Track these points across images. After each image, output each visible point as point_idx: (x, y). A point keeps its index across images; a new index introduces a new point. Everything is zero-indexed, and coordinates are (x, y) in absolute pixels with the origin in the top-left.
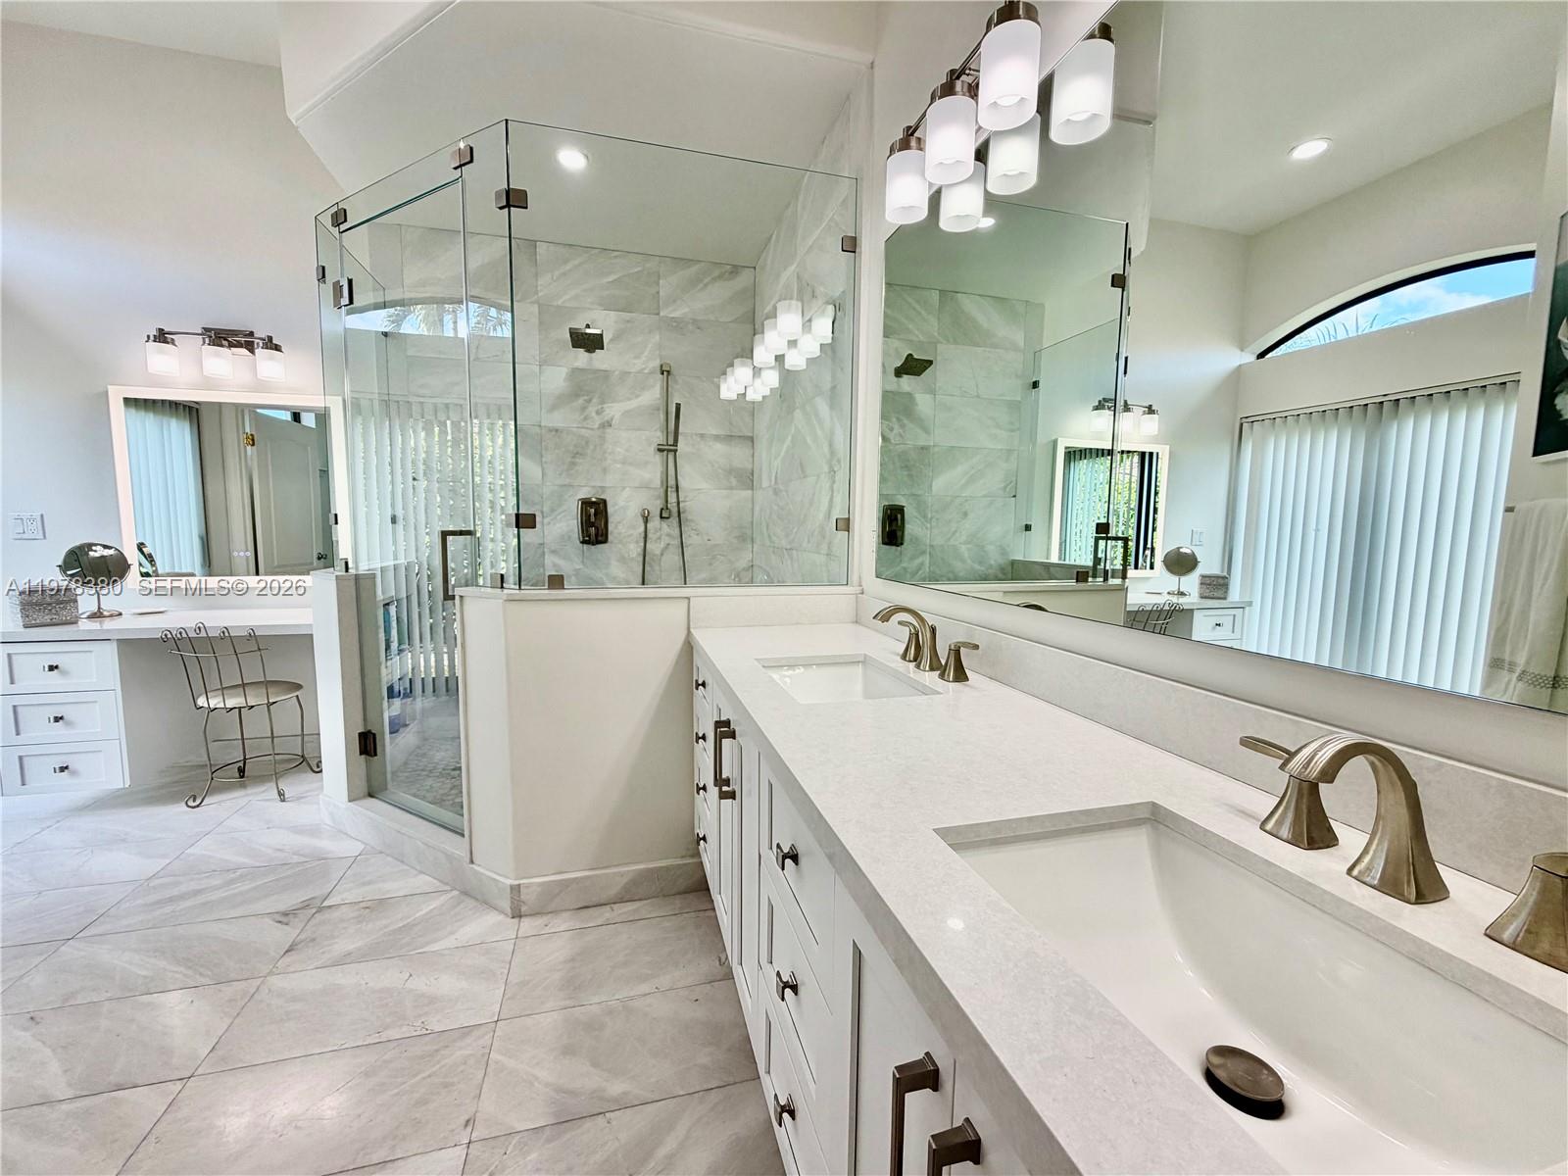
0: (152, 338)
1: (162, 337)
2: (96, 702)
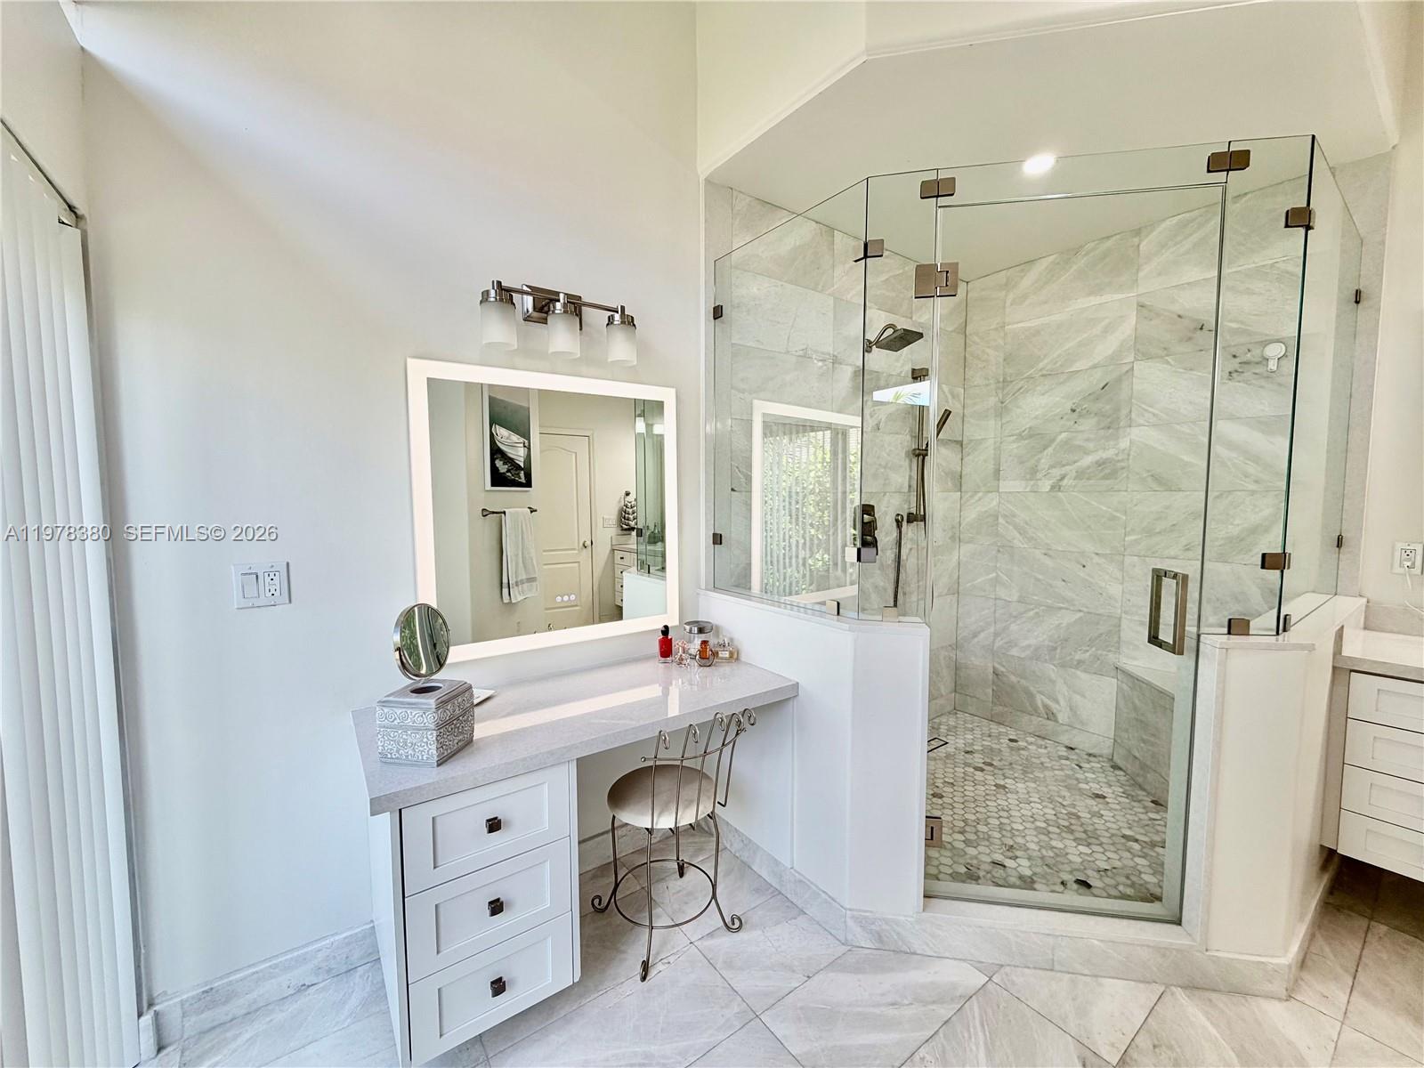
2: (545, 861)
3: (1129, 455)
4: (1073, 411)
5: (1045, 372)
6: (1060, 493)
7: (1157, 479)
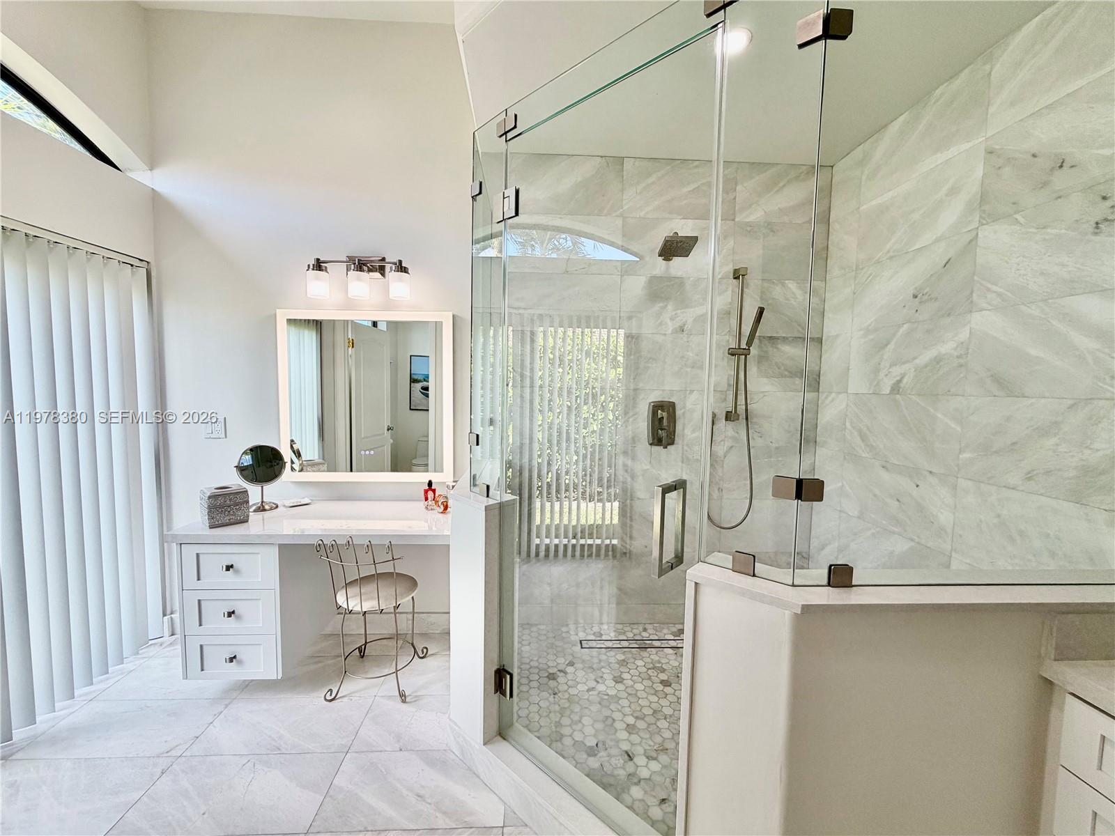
0: (311, 267)
1: (319, 265)
2: (259, 599)
3: (968, 349)
4: (915, 297)
5: (891, 254)
6: (898, 396)
7: (998, 380)
